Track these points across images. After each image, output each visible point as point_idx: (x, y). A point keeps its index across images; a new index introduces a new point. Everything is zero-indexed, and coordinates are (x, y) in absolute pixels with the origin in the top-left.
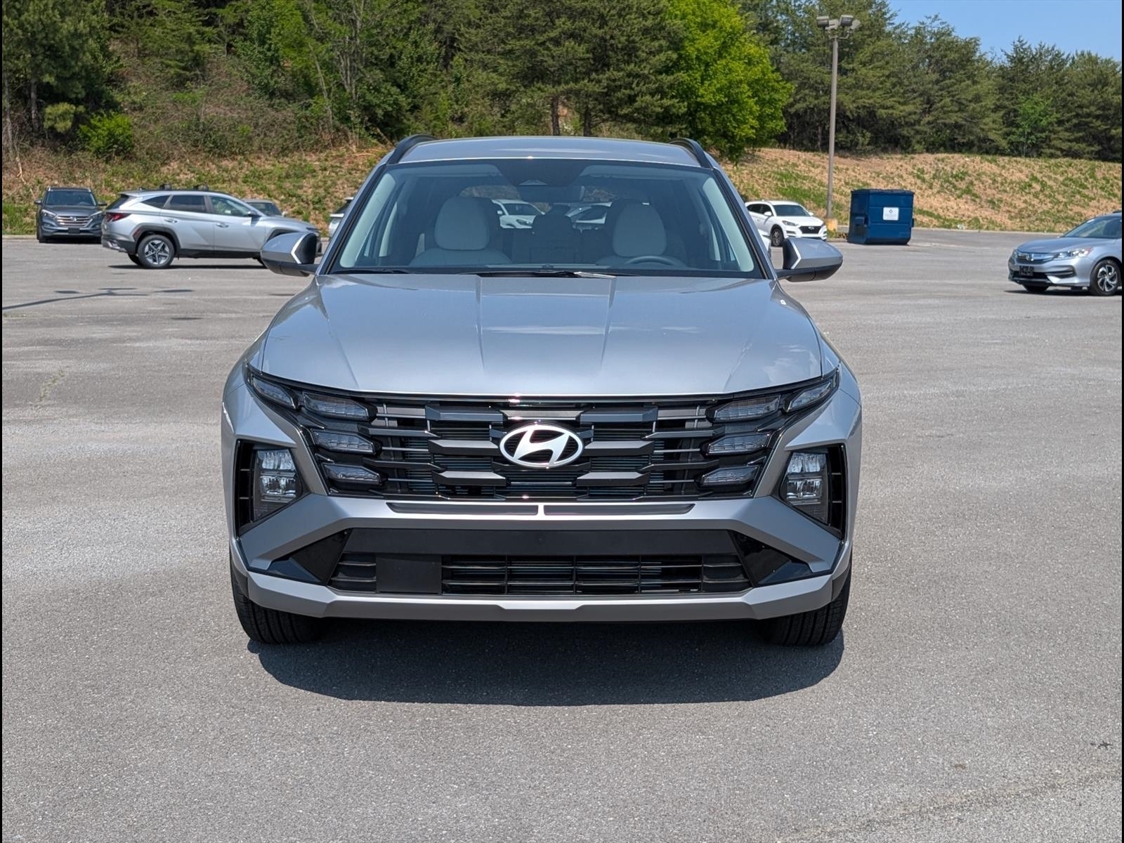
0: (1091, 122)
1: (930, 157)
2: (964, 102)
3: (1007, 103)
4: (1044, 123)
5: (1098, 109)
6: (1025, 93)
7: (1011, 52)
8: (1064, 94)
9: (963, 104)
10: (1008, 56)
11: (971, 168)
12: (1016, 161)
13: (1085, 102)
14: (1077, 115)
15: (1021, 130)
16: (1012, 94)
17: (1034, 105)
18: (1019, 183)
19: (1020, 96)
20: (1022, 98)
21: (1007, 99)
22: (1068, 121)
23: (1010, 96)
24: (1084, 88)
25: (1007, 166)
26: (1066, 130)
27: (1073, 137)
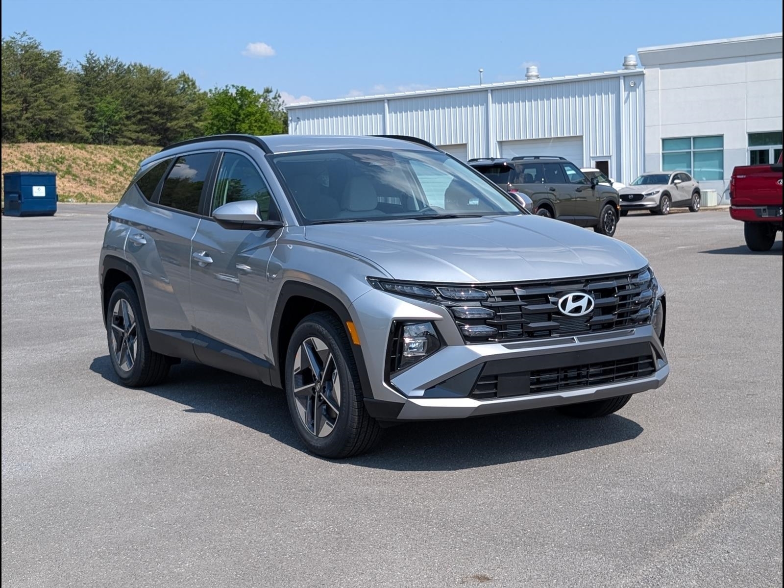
0: (152, 118)
1: (33, 146)
2: (54, 101)
3: (86, 103)
4: (117, 118)
5: (156, 107)
6: (100, 95)
7: (84, 62)
8: (129, 96)
9: (54, 104)
10: (83, 66)
11: (67, 154)
12: (100, 148)
13: (145, 102)
14: (140, 113)
15: (99, 123)
16: (88, 95)
17: (108, 104)
18: (106, 165)
19: (95, 97)
20: (97, 98)
21: (85, 99)
22: (134, 116)
23: (87, 98)
24: (143, 91)
25: (95, 152)
26: (134, 123)
27: (138, 129)
